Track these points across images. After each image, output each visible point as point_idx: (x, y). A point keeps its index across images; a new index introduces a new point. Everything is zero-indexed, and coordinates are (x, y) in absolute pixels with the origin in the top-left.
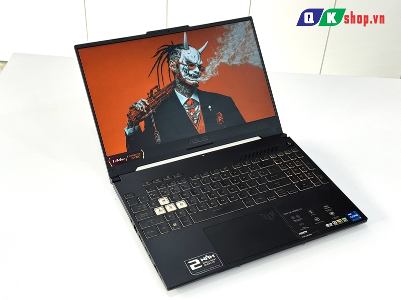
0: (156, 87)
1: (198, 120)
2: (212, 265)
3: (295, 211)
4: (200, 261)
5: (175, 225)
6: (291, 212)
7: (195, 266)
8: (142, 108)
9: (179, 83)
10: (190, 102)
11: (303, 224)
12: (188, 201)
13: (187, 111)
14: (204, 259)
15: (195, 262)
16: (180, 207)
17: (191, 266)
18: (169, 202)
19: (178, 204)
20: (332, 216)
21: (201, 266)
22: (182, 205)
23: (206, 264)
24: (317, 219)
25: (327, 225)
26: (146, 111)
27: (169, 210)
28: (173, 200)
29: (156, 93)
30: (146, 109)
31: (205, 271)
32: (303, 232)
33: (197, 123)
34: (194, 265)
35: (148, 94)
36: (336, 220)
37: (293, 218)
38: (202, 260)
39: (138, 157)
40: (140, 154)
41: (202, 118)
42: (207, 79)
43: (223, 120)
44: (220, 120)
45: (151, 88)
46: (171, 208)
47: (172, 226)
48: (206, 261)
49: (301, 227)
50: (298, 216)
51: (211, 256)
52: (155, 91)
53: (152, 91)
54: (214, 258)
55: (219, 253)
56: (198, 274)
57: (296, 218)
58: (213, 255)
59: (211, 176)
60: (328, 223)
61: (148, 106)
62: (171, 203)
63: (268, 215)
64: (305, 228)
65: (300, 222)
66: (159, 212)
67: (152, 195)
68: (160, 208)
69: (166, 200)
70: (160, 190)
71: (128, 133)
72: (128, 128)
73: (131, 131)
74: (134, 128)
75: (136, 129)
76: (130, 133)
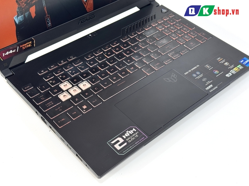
2: (137, 139)
3: (194, 68)
4: (123, 138)
5: (85, 107)
6: (190, 71)
7: (120, 145)
11: (206, 79)
12: (91, 80)
14: (127, 136)
15: (118, 141)
16: (84, 89)
17: (115, 146)
18: (71, 86)
19: (81, 85)
20: (228, 66)
21: (126, 144)
22: (85, 85)
23: (130, 139)
24: (217, 72)
25: (227, 75)
27: (74, 94)
28: (75, 81)
31: (131, 148)
32: (209, 87)
34: (118, 144)
36: (232, 69)
37: (194, 75)
38: (124, 137)
39: (29, 46)
40: (31, 42)
46: (75, 91)
47: (83, 109)
48: (129, 137)
49: (205, 82)
50: (198, 73)
51: (131, 131)
54: (136, 132)
55: (139, 126)
56: (126, 152)
57: (198, 75)
58: (134, 129)
59: (104, 52)
60: (227, 73)
62: (73, 86)
63: (171, 78)
64: (209, 82)
65: (202, 78)
66: (64, 97)
67: (51, 82)
68: (65, 94)
69: (67, 84)
70: (59, 76)
71: (17, 22)
72: (18, 16)
73: (21, 20)
74: (24, 16)
75: (26, 16)
76: (20, 22)
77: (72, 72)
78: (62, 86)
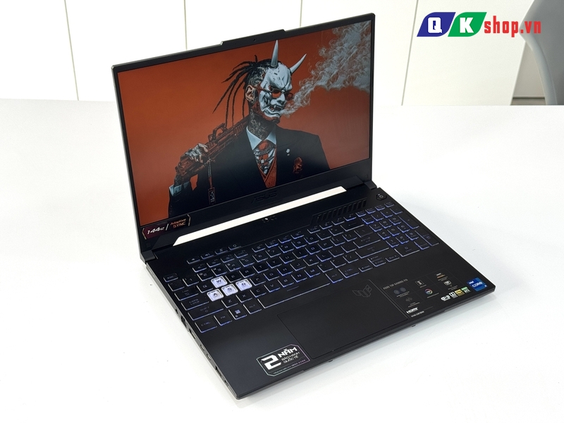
0: (222, 126)
1: (269, 169)
2: (295, 361)
3: (399, 283)
5: (238, 312)
6: (393, 285)
7: (272, 364)
8: (198, 157)
9: (254, 119)
10: (263, 146)
11: (411, 299)
12: (253, 280)
13: (258, 158)
14: (283, 354)
15: (271, 359)
16: (242, 289)
17: (266, 364)
18: (226, 283)
19: (239, 284)
20: (449, 286)
21: (280, 364)
22: (245, 285)
23: (287, 360)
24: (429, 292)
25: (443, 299)
26: (202, 161)
27: (228, 294)
28: (233, 278)
29: (220, 134)
30: (203, 158)
31: (285, 370)
32: (412, 310)
33: (266, 174)
34: (271, 362)
35: (209, 137)
36: (454, 291)
37: (396, 292)
38: (280, 355)
39: (183, 224)
40: (185, 220)
41: (275, 166)
42: (293, 111)
43: (302, 167)
44: (298, 167)
45: (215, 127)
46: (230, 291)
47: (235, 314)
48: (286, 356)
49: (409, 303)
50: (403, 289)
51: (291, 350)
52: (220, 131)
53: (215, 132)
54: (297, 352)
55: (302, 345)
56: (277, 374)
57: (401, 293)
58: (295, 348)
59: (280, 244)
60: (445, 296)
61: (206, 153)
62: (229, 283)
63: (363, 291)
64: (414, 304)
65: (406, 297)
66: (213, 296)
67: (201, 274)
68: (216, 292)
69: (222, 280)
70: (213, 268)
71: (172, 193)
72: (174, 186)
73: (178, 191)
74: (183, 186)
75: (185, 187)
76: (176, 193)
77: (231, 265)
78: (215, 282)
